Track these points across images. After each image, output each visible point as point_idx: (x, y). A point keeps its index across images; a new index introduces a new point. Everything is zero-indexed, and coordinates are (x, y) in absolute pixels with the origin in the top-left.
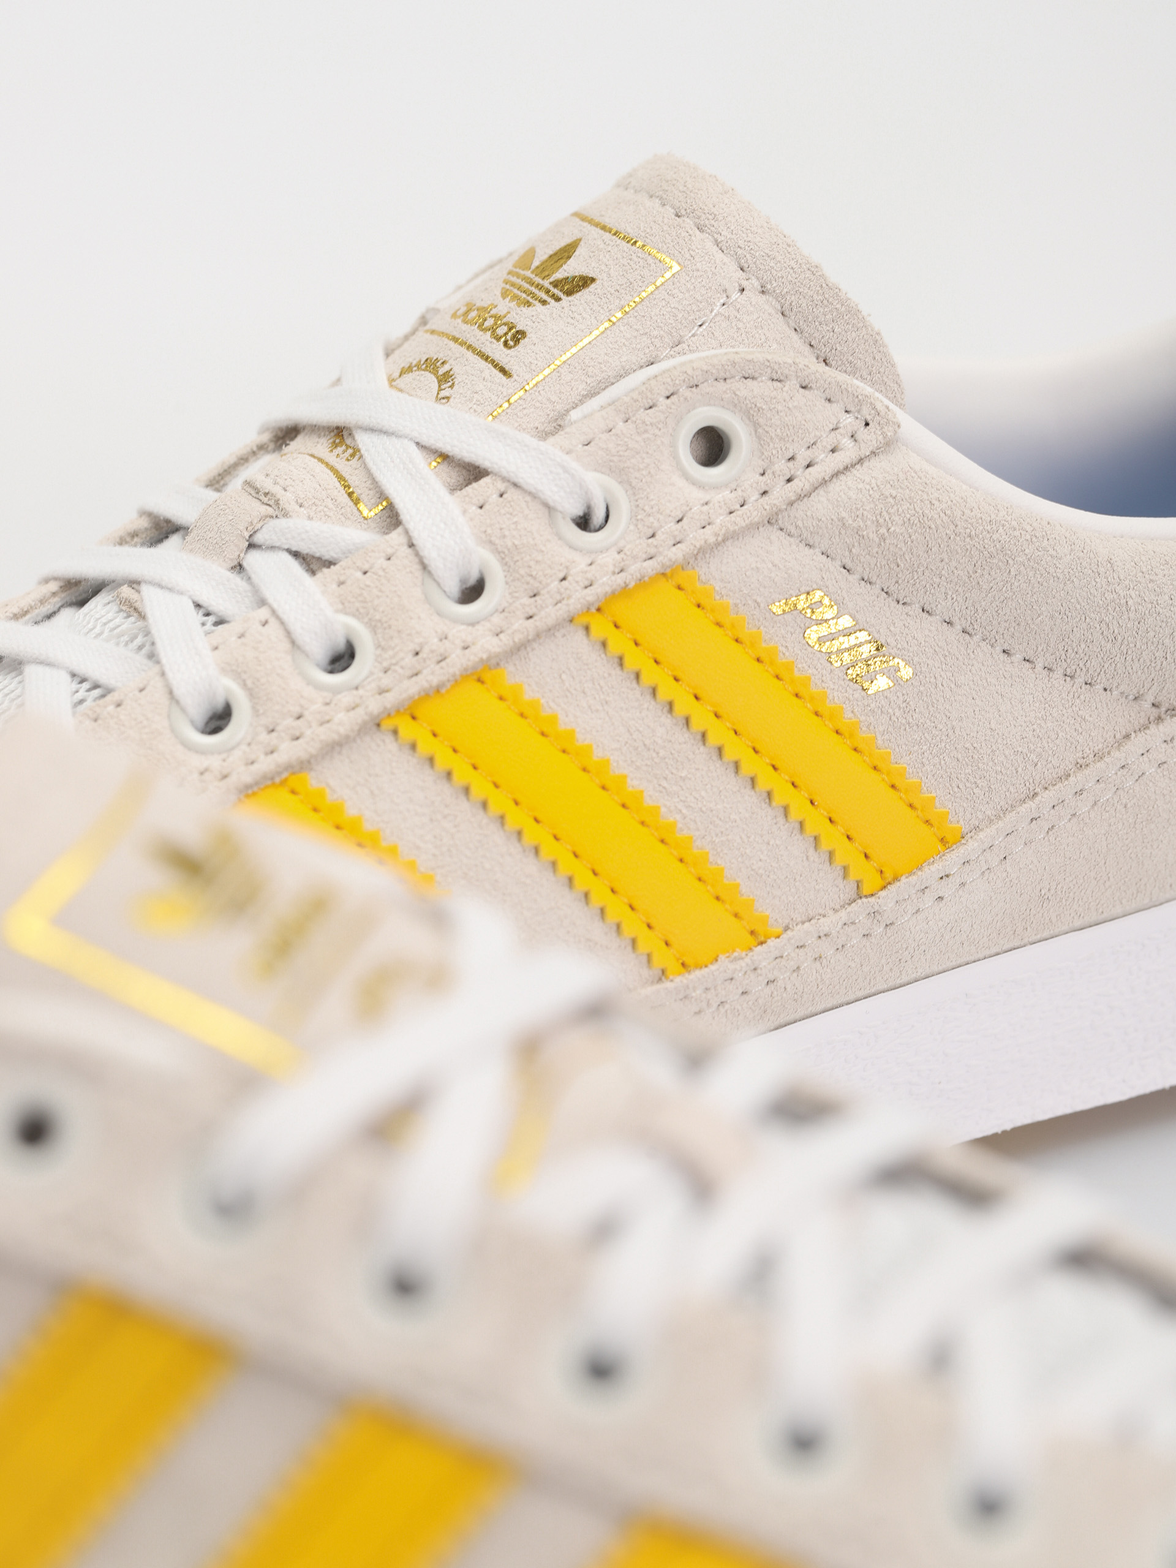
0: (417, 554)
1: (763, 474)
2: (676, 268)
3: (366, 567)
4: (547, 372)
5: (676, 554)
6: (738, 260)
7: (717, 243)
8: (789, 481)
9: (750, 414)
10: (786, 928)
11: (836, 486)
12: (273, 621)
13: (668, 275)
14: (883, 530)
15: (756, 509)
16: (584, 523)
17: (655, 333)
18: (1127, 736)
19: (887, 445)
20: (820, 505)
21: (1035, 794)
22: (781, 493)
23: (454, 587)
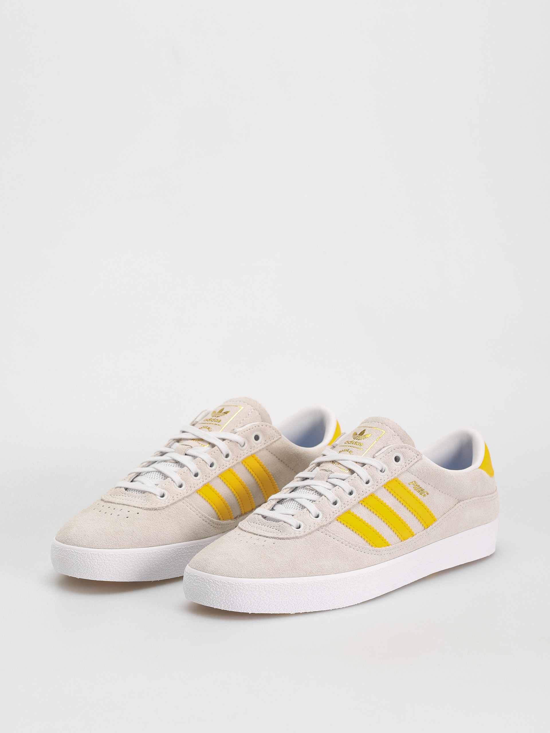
0: (360, 477)
1: (405, 463)
2: (385, 432)
3: (352, 479)
4: (369, 449)
5: (396, 475)
6: (394, 430)
7: (390, 428)
8: (409, 464)
9: (403, 454)
10: (416, 534)
11: (416, 465)
12: (339, 487)
13: (383, 434)
14: (423, 471)
15: (405, 469)
16: (381, 471)
17: (384, 442)
18: (456, 505)
19: (421, 459)
20: (414, 468)
21: (445, 513)
22: (408, 466)
23: (365, 482)
